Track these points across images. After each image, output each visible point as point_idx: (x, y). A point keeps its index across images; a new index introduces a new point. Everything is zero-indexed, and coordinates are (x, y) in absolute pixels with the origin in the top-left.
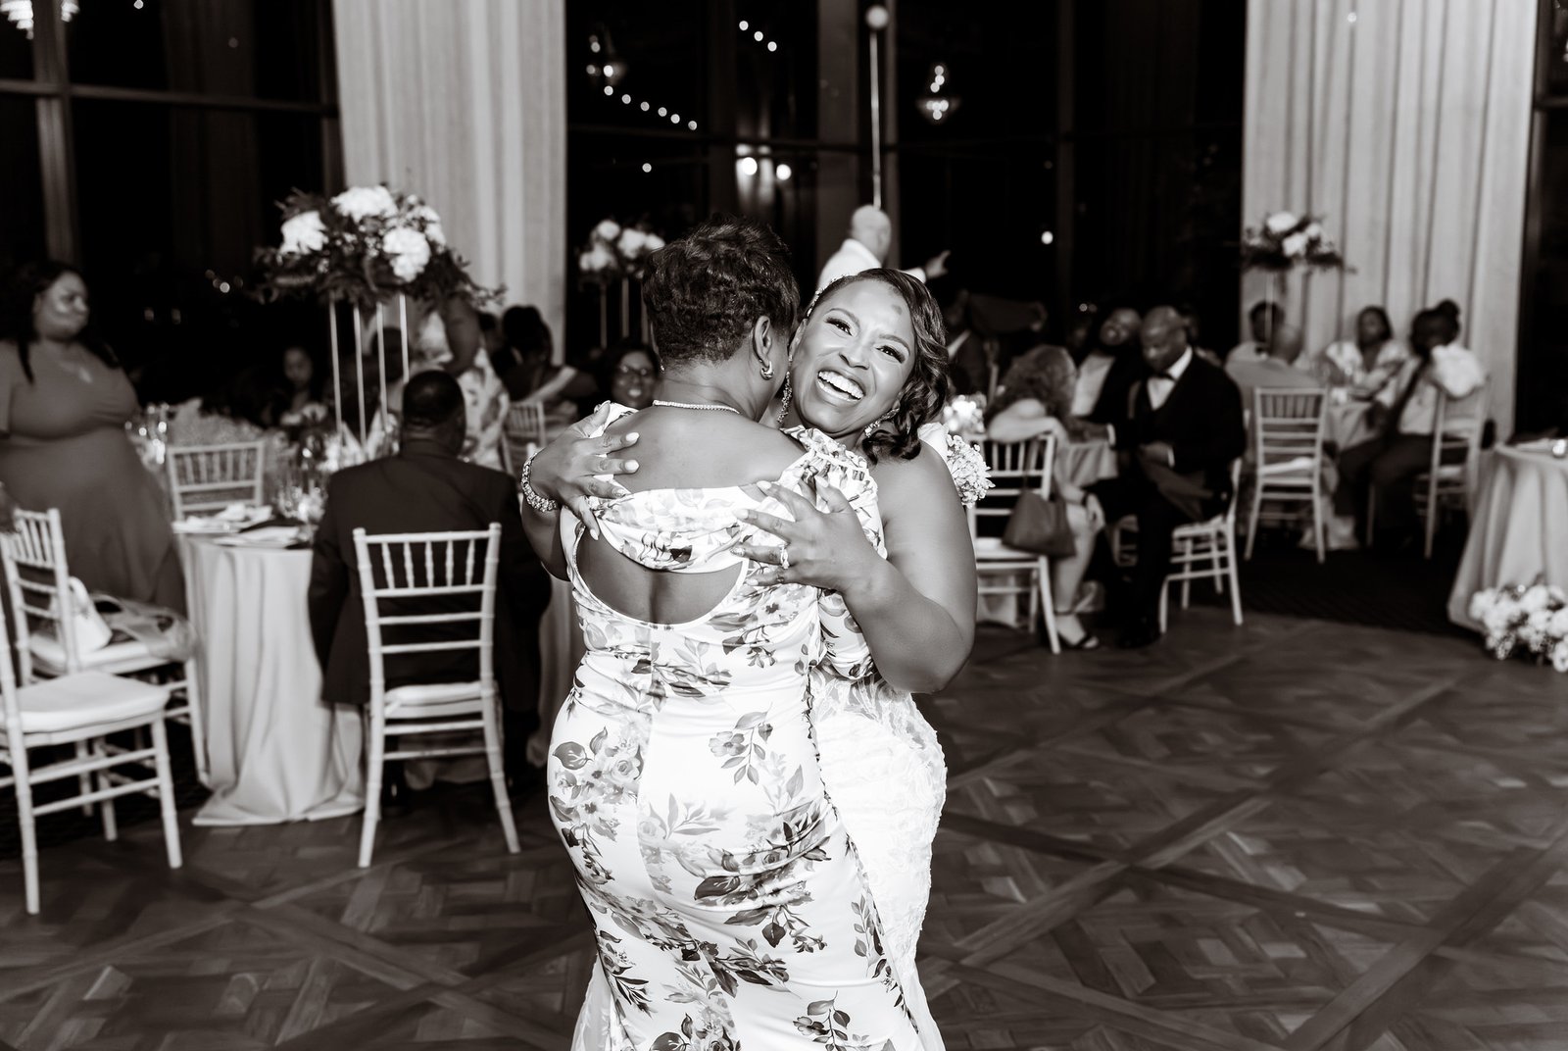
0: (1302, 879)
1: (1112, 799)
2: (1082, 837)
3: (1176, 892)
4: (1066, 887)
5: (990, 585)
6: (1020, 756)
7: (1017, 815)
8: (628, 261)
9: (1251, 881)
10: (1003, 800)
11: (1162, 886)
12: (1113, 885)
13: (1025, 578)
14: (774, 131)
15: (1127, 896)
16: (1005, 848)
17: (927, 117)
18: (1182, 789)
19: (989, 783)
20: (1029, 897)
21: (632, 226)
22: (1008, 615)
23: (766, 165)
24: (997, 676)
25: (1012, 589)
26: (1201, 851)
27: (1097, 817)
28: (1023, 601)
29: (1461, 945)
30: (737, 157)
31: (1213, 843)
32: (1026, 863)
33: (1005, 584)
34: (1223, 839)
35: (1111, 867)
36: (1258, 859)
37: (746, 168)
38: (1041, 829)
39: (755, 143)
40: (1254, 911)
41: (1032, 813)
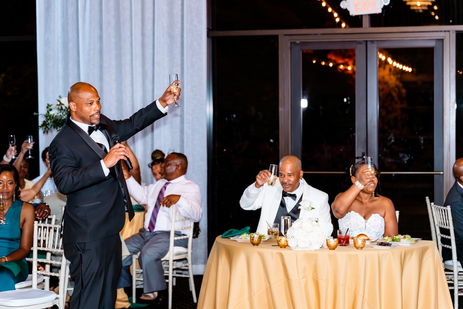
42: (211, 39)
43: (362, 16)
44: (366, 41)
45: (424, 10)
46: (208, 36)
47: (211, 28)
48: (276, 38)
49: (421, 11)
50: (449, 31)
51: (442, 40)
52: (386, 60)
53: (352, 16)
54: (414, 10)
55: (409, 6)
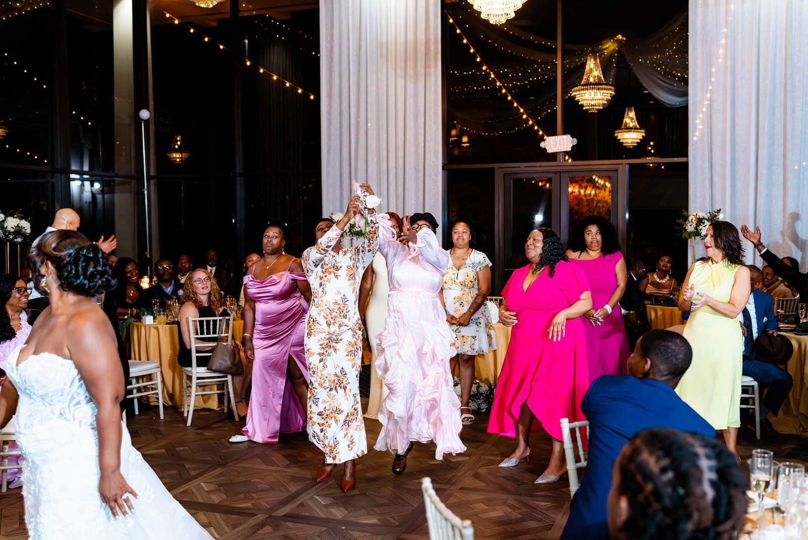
0: (346, 512)
1: (261, 486)
2: (248, 505)
3: (290, 524)
4: (240, 528)
5: (204, 391)
6: (219, 471)
7: (216, 498)
8: (10, 233)
9: (323, 516)
10: (209, 492)
11: (283, 523)
12: (261, 525)
13: (222, 386)
14: (91, 167)
15: (268, 529)
16: (210, 514)
17: (172, 162)
18: (294, 479)
19: (202, 484)
20: (221, 536)
21: (12, 215)
22: (214, 404)
23: (87, 184)
24: (207, 434)
25: (215, 391)
26: (302, 505)
27: (254, 495)
28: (221, 397)
29: (411, 533)
30: (70, 180)
31: (307, 501)
32: (220, 519)
33: (211, 390)
34: (311, 499)
35: (260, 517)
36: (326, 506)
37: (75, 185)
38: (227, 503)
39: (81, 173)
40: (325, 529)
41: (224, 497)
42: (446, 171)
43: (556, 153)
44: (560, 172)
45: (634, 146)
46: (443, 169)
47: (446, 163)
48: (493, 169)
49: (631, 147)
50: (622, 164)
51: (617, 170)
52: (604, 184)
53: (549, 153)
54: (626, 146)
55: (622, 143)
